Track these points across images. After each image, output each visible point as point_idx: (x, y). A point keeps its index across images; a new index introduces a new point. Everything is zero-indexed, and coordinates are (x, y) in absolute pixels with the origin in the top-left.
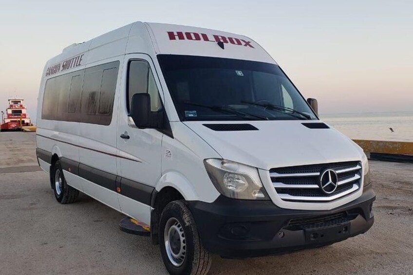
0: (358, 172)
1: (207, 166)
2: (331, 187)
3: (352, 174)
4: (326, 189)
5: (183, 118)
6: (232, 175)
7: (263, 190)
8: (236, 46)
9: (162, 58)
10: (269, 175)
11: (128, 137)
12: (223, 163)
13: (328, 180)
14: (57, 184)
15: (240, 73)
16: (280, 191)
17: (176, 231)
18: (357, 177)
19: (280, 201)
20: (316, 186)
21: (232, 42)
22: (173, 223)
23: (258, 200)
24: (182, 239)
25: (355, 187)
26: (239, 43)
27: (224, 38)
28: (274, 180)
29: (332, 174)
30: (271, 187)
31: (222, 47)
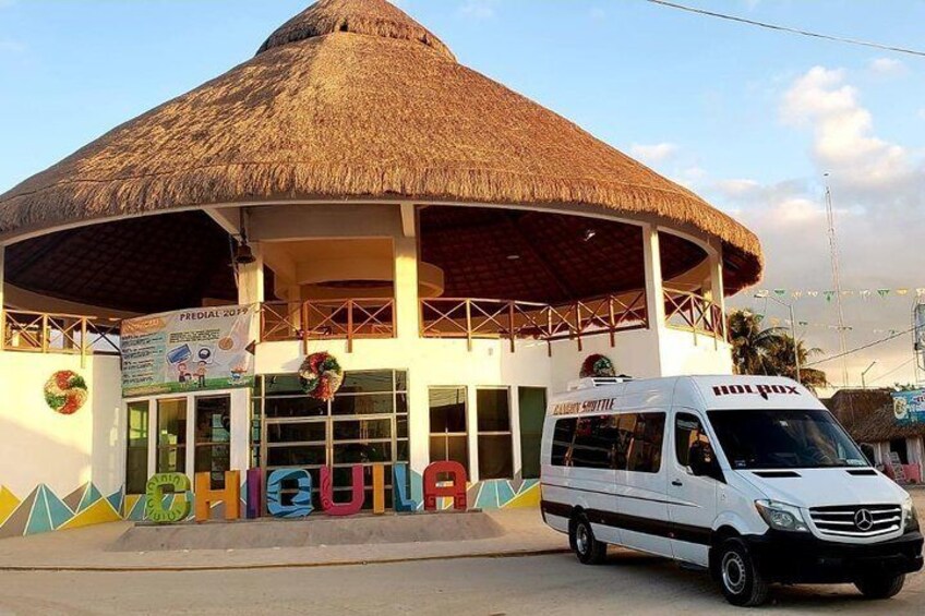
0: (899, 514)
1: (758, 507)
2: (865, 525)
3: (891, 515)
4: (861, 525)
5: (734, 467)
6: (779, 513)
7: (805, 524)
8: (781, 395)
9: (711, 414)
10: (808, 513)
11: (681, 484)
12: (770, 503)
13: (862, 518)
14: (579, 541)
15: (784, 423)
16: (819, 525)
17: (735, 564)
18: (896, 518)
19: (819, 533)
20: (852, 523)
21: (776, 391)
22: (731, 556)
23: (802, 533)
24: (741, 571)
25: (895, 527)
26: (784, 391)
27: (767, 387)
28: (814, 517)
29: (867, 515)
30: (812, 523)
31: (766, 397)
